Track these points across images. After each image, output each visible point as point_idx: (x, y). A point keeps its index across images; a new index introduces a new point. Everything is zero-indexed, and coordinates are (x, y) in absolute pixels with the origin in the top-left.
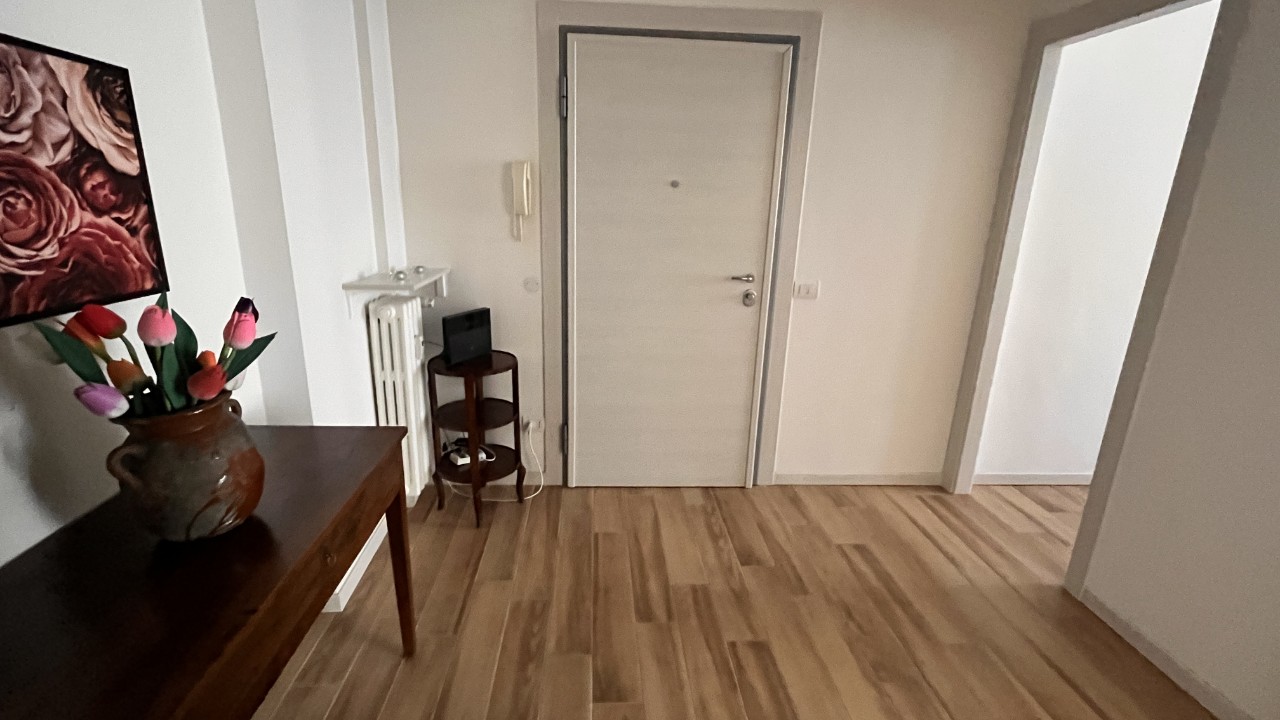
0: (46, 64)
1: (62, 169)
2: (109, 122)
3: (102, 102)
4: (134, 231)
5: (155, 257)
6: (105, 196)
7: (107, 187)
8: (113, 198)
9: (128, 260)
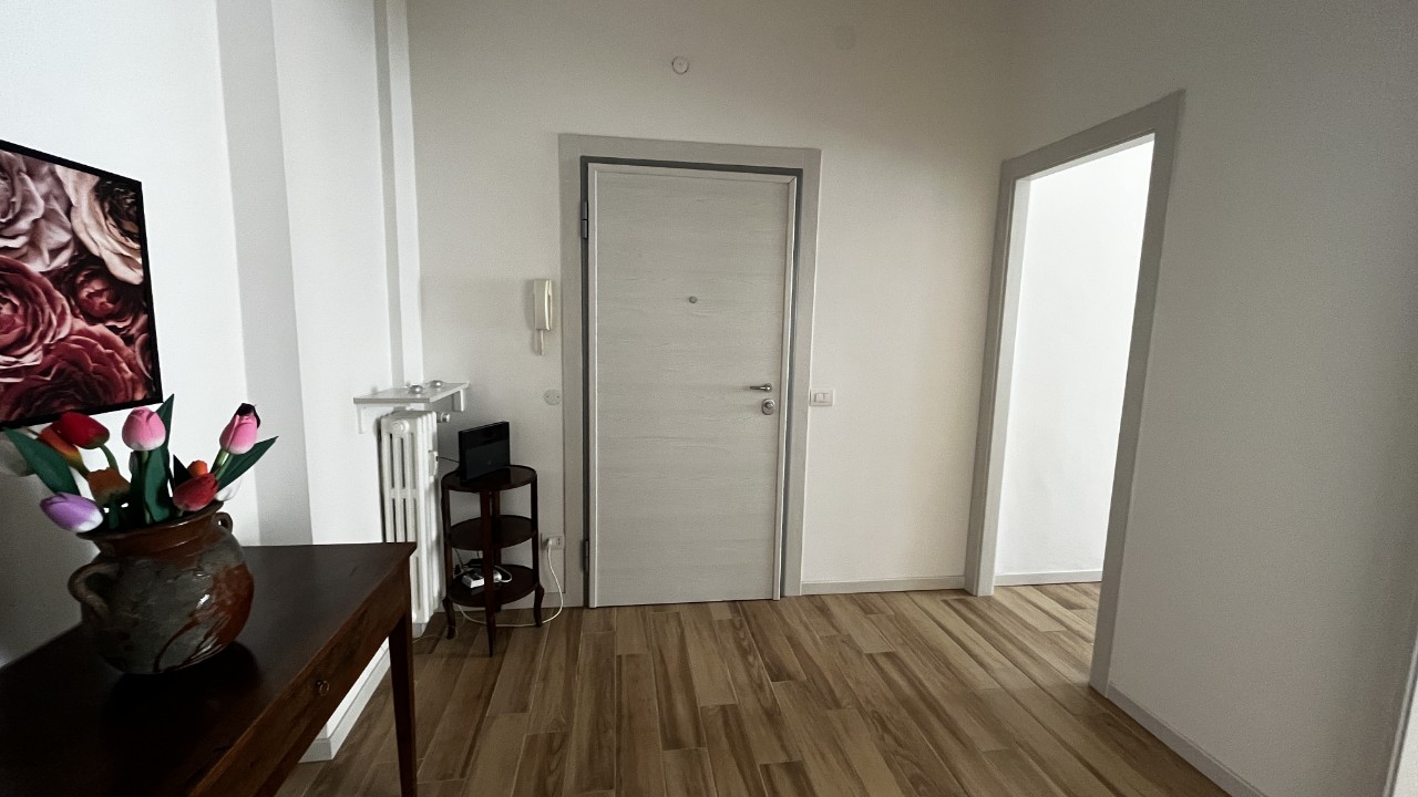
0: (53, 173)
1: (57, 276)
2: (116, 232)
3: (110, 212)
4: (129, 340)
5: (150, 367)
6: (102, 304)
7: (105, 293)
8: (110, 306)
9: (120, 370)
